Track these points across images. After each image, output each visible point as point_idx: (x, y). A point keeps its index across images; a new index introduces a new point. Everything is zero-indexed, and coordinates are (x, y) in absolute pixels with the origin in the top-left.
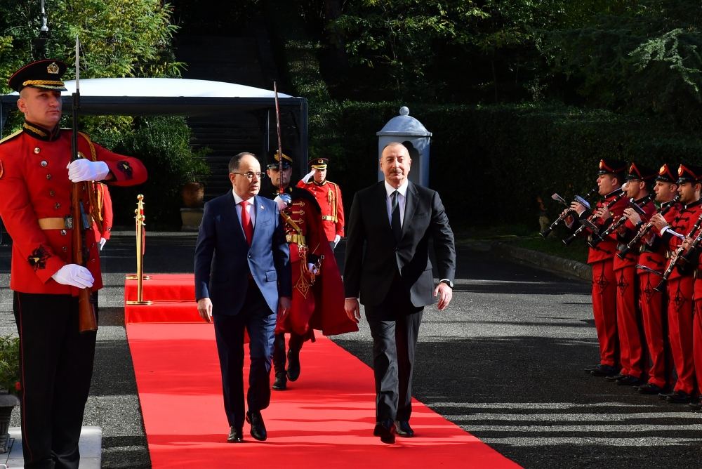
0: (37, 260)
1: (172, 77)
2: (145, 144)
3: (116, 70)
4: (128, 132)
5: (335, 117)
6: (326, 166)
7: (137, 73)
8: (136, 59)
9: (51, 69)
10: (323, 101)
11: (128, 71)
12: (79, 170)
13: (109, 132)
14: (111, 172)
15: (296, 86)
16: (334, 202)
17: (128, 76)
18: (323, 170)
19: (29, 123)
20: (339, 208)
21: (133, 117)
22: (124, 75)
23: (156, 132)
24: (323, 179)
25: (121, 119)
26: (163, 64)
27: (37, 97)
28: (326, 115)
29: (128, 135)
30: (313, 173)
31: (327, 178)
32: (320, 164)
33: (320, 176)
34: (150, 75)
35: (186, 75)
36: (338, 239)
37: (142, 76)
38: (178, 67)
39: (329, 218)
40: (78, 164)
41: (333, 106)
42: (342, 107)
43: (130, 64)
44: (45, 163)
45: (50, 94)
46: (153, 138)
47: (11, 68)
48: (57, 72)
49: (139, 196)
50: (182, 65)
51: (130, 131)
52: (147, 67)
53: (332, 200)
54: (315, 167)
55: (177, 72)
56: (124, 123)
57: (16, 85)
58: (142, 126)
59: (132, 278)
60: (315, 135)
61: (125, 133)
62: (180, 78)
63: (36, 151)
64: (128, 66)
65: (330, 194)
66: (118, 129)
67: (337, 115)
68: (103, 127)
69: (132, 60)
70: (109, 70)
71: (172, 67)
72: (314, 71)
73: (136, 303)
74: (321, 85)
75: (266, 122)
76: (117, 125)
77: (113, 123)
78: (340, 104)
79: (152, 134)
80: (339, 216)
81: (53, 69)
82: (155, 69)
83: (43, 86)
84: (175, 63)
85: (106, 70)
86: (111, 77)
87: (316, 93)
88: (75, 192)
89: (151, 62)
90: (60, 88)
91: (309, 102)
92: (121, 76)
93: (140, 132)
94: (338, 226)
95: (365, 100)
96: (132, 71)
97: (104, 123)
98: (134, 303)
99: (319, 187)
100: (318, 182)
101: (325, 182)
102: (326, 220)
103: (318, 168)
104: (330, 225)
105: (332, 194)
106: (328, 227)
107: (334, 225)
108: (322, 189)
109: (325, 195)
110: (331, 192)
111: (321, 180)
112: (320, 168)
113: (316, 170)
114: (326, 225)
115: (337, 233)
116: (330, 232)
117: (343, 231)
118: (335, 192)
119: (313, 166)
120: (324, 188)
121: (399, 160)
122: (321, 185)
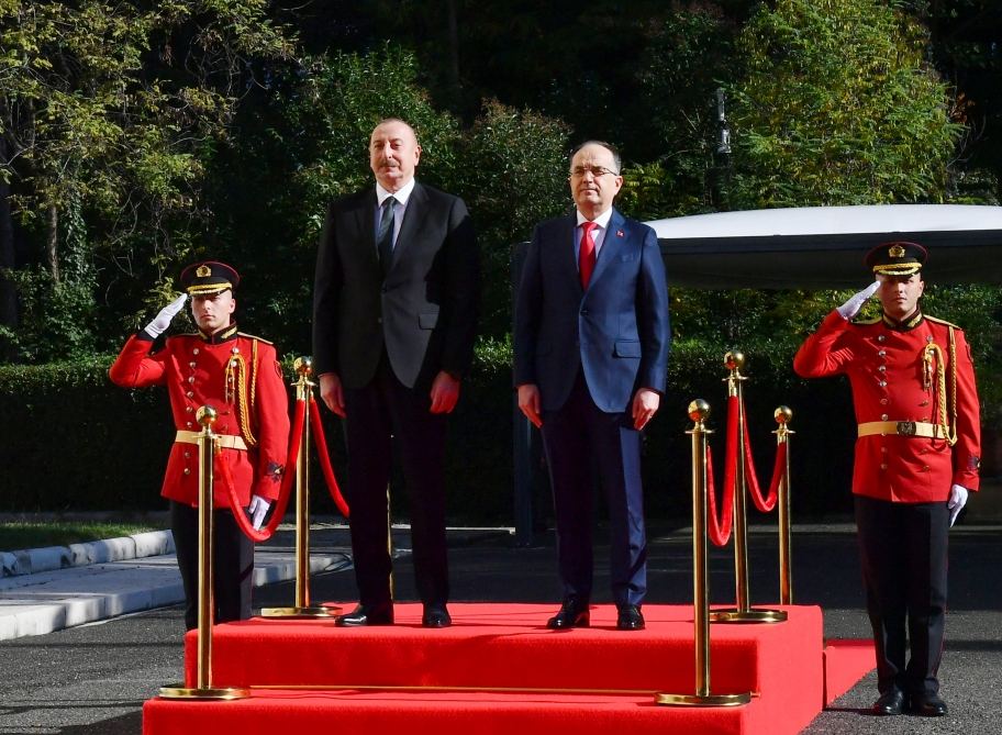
6: (916, 266)
16: (943, 380)
18: (906, 279)
20: (961, 398)
24: (909, 306)
30: (874, 288)
32: (896, 260)
36: (961, 495)
39: (924, 429)
53: (936, 376)
54: (883, 268)
65: (928, 357)
80: (963, 426)
98: (182, 693)
99: (896, 334)
100: (896, 317)
101: (918, 318)
102: (913, 434)
103: (890, 273)
104: (930, 452)
105: (936, 355)
106: (923, 458)
107: (948, 453)
108: (907, 338)
109: (912, 358)
110: (935, 350)
111: (903, 313)
112: (896, 273)
113: (883, 279)
114: (916, 453)
115: (958, 479)
116: (932, 475)
117: (974, 473)
118: (949, 350)
119: (876, 268)
120: (912, 336)
121: (394, 146)
122: (903, 327)
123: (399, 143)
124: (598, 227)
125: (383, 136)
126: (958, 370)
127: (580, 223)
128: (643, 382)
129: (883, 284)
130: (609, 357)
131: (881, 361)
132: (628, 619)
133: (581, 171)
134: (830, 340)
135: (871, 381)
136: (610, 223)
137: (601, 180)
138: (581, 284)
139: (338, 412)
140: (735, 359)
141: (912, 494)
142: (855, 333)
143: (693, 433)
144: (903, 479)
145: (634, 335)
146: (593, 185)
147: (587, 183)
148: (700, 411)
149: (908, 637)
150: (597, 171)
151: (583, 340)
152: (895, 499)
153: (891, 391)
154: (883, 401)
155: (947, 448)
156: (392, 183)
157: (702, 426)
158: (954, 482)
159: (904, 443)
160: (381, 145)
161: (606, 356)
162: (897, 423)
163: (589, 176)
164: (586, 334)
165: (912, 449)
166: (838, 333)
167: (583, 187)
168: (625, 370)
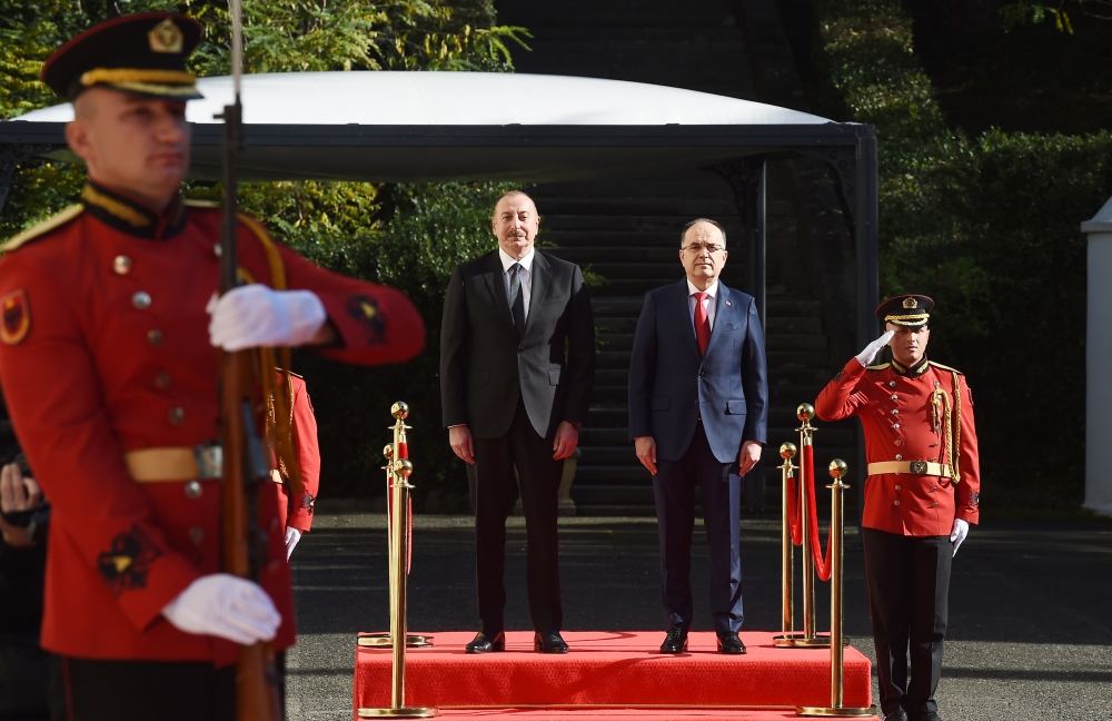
0: (122, 563)
1: (485, 68)
2: (412, 264)
3: (327, 48)
4: (361, 230)
5: (960, 181)
6: (926, 316)
7: (386, 58)
8: (383, 16)
9: (161, 39)
10: (924, 134)
11: (361, 52)
12: (243, 315)
13: (306, 228)
14: (329, 322)
15: (843, 93)
16: (949, 422)
17: (359, 66)
18: (917, 329)
19: (100, 189)
20: (964, 439)
21: (375, 185)
22: (348, 64)
23: (443, 226)
24: (918, 354)
25: (341, 190)
26: (458, 30)
27: (123, 117)
28: (932, 174)
29: (363, 239)
30: (888, 337)
31: (931, 353)
32: (909, 311)
33: (909, 347)
34: (424, 64)
35: (527, 63)
36: (962, 528)
37: (399, 67)
38: (504, 38)
39: (933, 469)
40: (239, 300)
41: (953, 147)
42: (979, 150)
43: (367, 32)
44: (144, 298)
45: (157, 107)
46: (434, 243)
47: (18, 43)
48: (176, 48)
49: (395, 408)
50: (515, 33)
51: (368, 226)
52: (415, 39)
53: (944, 419)
54: (895, 319)
55: (500, 53)
56: (350, 202)
57: (63, 85)
58: (402, 210)
59: (374, 641)
60: (899, 232)
61: (352, 231)
62: (509, 70)
63: (121, 264)
64: (360, 38)
65: (937, 401)
66: (333, 218)
67: (963, 174)
68: (290, 216)
69: (369, 21)
70: (306, 48)
71: (485, 42)
72: (898, 47)
73: (388, 712)
74: (919, 90)
75: (755, 196)
76: (329, 210)
77: (317, 203)
78: (974, 143)
79: (432, 232)
80: (964, 463)
81: (164, 40)
82: (436, 46)
83: (140, 87)
84: (495, 29)
85: (299, 49)
86: (313, 68)
87: (903, 111)
88: (231, 378)
89: (426, 24)
90: (186, 91)
91: (882, 138)
92: (339, 67)
93: (397, 228)
94: (961, 491)
95: (1048, 128)
96: (372, 53)
97: (291, 202)
98: (383, 712)
99: (906, 379)
100: (906, 364)
101: (925, 365)
102: (924, 474)
103: (904, 323)
104: (939, 490)
105: (943, 400)
106: (931, 495)
107: (951, 490)
108: (915, 383)
109: (922, 402)
110: (942, 395)
111: (913, 360)
112: (910, 324)
113: (897, 328)
114: (927, 491)
115: (960, 514)
116: (939, 511)
117: (975, 508)
118: (953, 394)
119: (888, 318)
120: (921, 381)
121: (522, 218)
122: (913, 373)
123: (525, 215)
124: (708, 297)
125: (512, 208)
126: (963, 415)
127: (692, 292)
128: (749, 435)
129: (897, 333)
130: (722, 415)
131: (894, 405)
132: (729, 645)
133: (697, 246)
134: (850, 386)
135: (884, 424)
136: (718, 293)
137: (713, 255)
138: (699, 351)
139: (468, 460)
140: (808, 412)
141: (922, 528)
142: (868, 379)
143: (833, 487)
144: (913, 514)
145: (740, 394)
146: (708, 261)
147: (703, 258)
148: (840, 469)
149: (909, 663)
150: (711, 247)
151: (701, 399)
152: (907, 533)
153: (904, 433)
154: (897, 443)
155: (950, 486)
156: (517, 251)
157: (841, 482)
158: (955, 518)
159: (914, 482)
160: (509, 217)
161: (721, 413)
162: (909, 462)
163: (705, 252)
164: (705, 395)
165: (923, 485)
166: (858, 380)
167: (699, 261)
168: (733, 425)
